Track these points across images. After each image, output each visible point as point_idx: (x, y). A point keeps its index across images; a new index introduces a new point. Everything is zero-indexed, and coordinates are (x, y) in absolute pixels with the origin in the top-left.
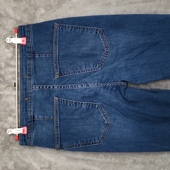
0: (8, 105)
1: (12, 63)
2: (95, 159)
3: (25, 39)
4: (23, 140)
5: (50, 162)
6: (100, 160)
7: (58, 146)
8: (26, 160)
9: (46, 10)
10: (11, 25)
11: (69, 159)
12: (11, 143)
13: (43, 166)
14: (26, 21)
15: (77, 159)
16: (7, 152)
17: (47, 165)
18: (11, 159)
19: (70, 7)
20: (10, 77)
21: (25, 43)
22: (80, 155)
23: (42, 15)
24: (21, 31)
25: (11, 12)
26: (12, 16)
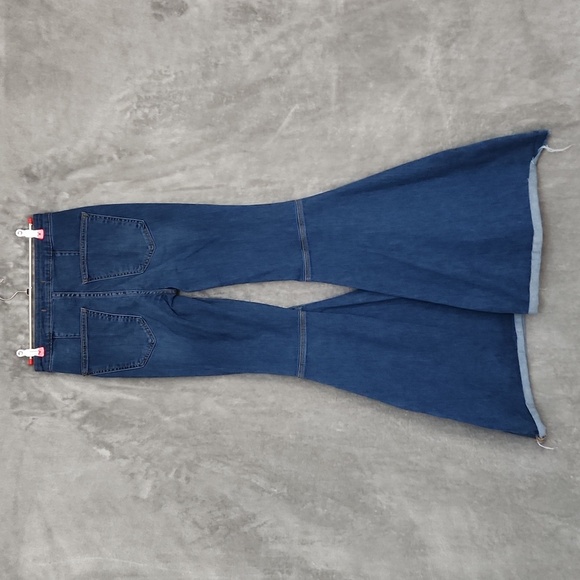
0: (18, 319)
1: (24, 263)
2: (134, 386)
3: (41, 231)
4: (39, 365)
5: (75, 391)
6: (140, 387)
7: (85, 370)
8: (43, 390)
9: (71, 194)
10: (22, 213)
11: (101, 387)
12: (23, 369)
13: (65, 396)
14: (44, 207)
15: (110, 388)
16: (17, 380)
17: (70, 395)
18: (23, 389)
19: (103, 192)
20: (21, 281)
21: (41, 237)
22: (114, 383)
23: (65, 201)
24: (38, 221)
25: (23, 197)
26: (25, 201)
